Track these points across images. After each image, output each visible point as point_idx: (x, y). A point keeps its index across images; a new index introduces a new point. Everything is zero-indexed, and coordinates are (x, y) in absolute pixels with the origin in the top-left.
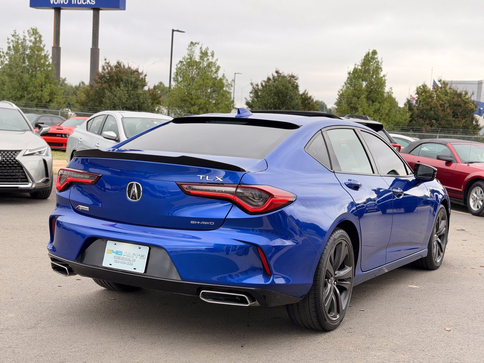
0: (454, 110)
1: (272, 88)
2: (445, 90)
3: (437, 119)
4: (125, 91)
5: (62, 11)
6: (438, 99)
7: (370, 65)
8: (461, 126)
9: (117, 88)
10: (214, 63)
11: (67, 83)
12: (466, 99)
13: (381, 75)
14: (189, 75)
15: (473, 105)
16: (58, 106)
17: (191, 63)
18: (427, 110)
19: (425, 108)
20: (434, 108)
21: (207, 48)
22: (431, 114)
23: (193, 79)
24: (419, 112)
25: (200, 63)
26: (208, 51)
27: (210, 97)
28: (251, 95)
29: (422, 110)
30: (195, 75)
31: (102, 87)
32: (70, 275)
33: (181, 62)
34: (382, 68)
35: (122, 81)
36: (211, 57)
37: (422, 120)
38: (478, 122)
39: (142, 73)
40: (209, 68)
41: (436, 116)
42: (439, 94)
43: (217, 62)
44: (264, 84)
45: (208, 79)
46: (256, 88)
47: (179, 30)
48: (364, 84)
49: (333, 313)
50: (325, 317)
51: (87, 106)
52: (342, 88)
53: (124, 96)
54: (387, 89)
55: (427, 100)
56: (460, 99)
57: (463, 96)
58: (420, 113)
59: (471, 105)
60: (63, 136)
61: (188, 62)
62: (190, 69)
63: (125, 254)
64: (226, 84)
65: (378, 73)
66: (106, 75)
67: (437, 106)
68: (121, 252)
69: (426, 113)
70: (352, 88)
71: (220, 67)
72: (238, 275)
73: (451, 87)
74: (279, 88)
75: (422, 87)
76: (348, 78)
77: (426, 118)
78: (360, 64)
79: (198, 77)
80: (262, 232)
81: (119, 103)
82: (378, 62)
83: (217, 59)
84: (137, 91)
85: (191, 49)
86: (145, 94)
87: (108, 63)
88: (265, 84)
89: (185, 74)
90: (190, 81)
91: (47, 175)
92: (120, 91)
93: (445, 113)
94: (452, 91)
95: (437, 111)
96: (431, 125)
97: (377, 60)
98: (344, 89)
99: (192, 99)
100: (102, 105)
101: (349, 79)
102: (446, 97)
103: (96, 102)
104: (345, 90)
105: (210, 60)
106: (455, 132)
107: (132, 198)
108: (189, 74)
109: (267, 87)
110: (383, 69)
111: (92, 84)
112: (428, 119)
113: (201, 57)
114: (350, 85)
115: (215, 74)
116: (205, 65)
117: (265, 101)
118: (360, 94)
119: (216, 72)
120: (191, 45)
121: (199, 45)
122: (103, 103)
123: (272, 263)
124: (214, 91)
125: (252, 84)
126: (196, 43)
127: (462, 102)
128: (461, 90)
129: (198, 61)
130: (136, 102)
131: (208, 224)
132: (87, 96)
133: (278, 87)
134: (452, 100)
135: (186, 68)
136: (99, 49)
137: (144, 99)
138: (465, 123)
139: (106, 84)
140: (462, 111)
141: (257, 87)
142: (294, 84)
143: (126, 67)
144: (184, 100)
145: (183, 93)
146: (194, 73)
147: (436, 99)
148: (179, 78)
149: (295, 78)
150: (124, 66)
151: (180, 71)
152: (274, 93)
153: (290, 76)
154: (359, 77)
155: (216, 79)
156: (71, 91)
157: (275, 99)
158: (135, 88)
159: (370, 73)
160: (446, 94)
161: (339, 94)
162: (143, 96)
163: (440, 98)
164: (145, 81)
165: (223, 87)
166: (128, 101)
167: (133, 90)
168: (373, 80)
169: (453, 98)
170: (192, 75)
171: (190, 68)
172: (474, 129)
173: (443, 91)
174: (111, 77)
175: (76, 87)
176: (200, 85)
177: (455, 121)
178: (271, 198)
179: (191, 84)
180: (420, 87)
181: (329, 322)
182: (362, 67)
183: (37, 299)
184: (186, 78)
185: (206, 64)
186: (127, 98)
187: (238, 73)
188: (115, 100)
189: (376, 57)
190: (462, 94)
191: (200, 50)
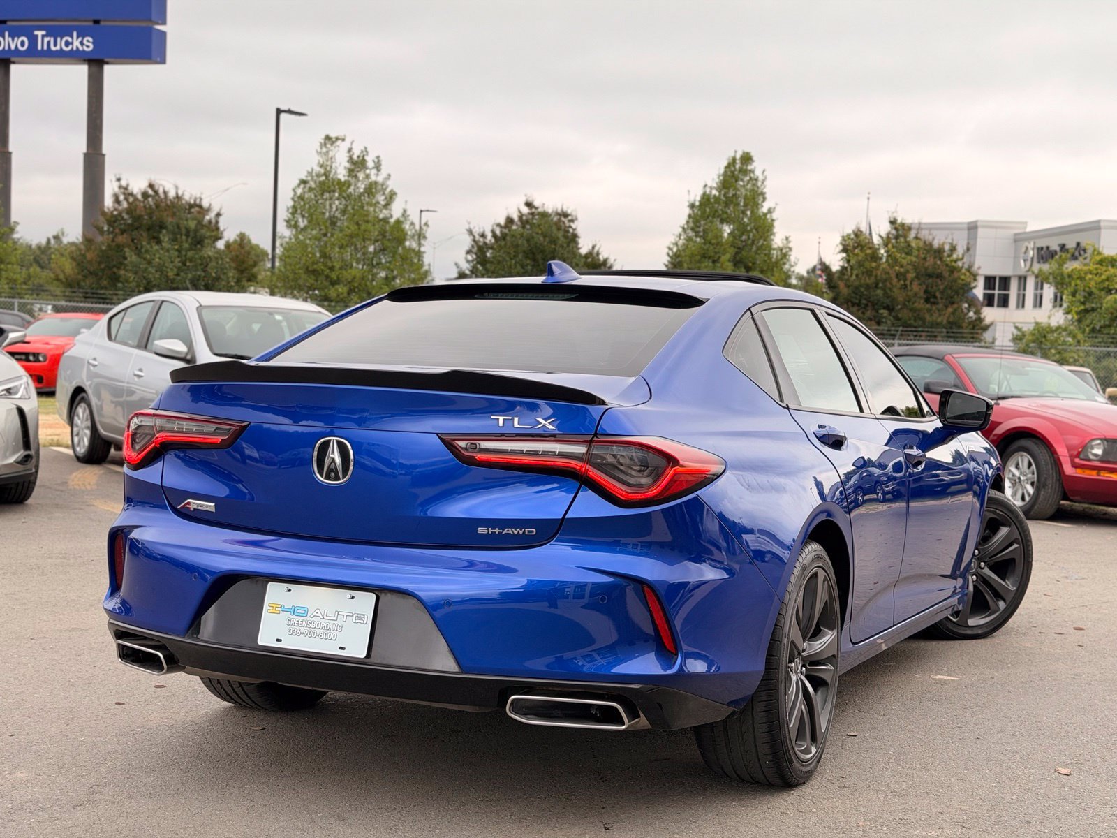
0: (927, 287)
1: (520, 242)
2: (906, 242)
3: (891, 307)
4: (171, 252)
5: (13, 67)
6: (890, 261)
7: (738, 186)
8: (945, 321)
9: (153, 244)
10: (382, 185)
11: (19, 239)
12: (952, 261)
13: (765, 210)
14: (324, 213)
15: (968, 274)
16: (12, 288)
17: (324, 185)
18: (868, 287)
19: (862, 281)
20: (882, 283)
21: (363, 149)
22: (877, 295)
23: (333, 221)
24: (850, 291)
25: (348, 184)
26: (366, 158)
27: (375, 262)
28: (470, 258)
29: (857, 288)
30: (337, 212)
31: (114, 244)
32: (170, 670)
33: (304, 182)
34: (765, 193)
35: (165, 228)
36: (374, 171)
37: (858, 310)
38: (980, 313)
39: (208, 210)
40: (371, 197)
41: (887, 301)
42: (893, 250)
43: (389, 183)
44: (498, 232)
45: (367, 222)
46: (480, 241)
47: (293, 109)
48: (727, 229)
49: (802, 743)
50: (790, 754)
51: (79, 288)
52: (677, 239)
53: (172, 262)
54: (777, 241)
55: (867, 264)
56: (939, 262)
57: (945, 254)
58: (853, 295)
59: (965, 275)
60: (31, 358)
61: (320, 182)
62: (326, 199)
63: (315, 614)
64: (409, 233)
65: (757, 205)
66: (126, 216)
67: (891, 279)
68: (305, 610)
69: (865, 293)
70: (698, 239)
71: (395, 194)
72: (591, 655)
73: (919, 235)
74: (535, 240)
75: (852, 236)
76: (690, 216)
77: (867, 305)
78: (715, 185)
79: (345, 217)
80: (650, 549)
81: (160, 279)
82: (756, 180)
83: (389, 175)
84: (200, 250)
85: (327, 152)
86: (222, 259)
87: (126, 189)
88: (501, 232)
89: (312, 210)
90: (326, 227)
91: (27, 445)
92: (161, 252)
93: (909, 293)
94: (921, 244)
95: (891, 289)
96: (877, 320)
97: (752, 175)
98: (681, 242)
99: (332, 269)
100: (120, 285)
101: (691, 220)
102: (909, 257)
103: (101, 278)
104: (684, 244)
105: (373, 178)
106: (930, 336)
107: (328, 477)
108: (324, 211)
109: (508, 238)
110: (767, 196)
111: (90, 236)
112: (869, 308)
113: (351, 172)
114: (696, 232)
115: (384, 211)
116: (362, 190)
117: (503, 270)
118: (719, 253)
119: (387, 206)
120: (325, 144)
121: (344, 143)
122: (121, 279)
123: (678, 623)
124: (383, 250)
125: (470, 232)
126: (337, 139)
127: (944, 267)
128: (941, 242)
129: (343, 179)
130: (199, 276)
131: (521, 533)
132: (78, 264)
133: (533, 238)
134: (923, 264)
135: (316, 196)
136: (104, 155)
137: (219, 270)
138: (952, 316)
139: (125, 235)
140: (944, 289)
141: (481, 239)
142: (568, 232)
143: (172, 194)
144: (314, 272)
145: (310, 255)
146: (334, 209)
147: (887, 261)
148: (300, 220)
149: (570, 218)
150: (165, 193)
151: (302, 203)
152: (524, 252)
153: (558, 214)
154: (715, 214)
155: (388, 223)
156: (27, 258)
157: (527, 265)
158: (196, 245)
159: (738, 204)
160: (908, 250)
161: (671, 253)
162: (217, 263)
163: (896, 261)
164: (217, 229)
165: (404, 240)
166: (182, 274)
167: (191, 249)
168: (746, 220)
169: (925, 259)
170: (330, 212)
171: (326, 195)
172: (973, 328)
173: (902, 244)
174: (137, 219)
175: (39, 247)
176: (351, 236)
177: (931, 310)
178: (672, 467)
179: (329, 235)
180: (849, 235)
181: (798, 765)
182: (720, 192)
183: (74, 736)
184: (317, 219)
185: (363, 186)
186: (179, 268)
187: (428, 211)
188: (150, 273)
189: (750, 167)
190: (944, 251)
191: (348, 155)
